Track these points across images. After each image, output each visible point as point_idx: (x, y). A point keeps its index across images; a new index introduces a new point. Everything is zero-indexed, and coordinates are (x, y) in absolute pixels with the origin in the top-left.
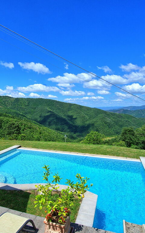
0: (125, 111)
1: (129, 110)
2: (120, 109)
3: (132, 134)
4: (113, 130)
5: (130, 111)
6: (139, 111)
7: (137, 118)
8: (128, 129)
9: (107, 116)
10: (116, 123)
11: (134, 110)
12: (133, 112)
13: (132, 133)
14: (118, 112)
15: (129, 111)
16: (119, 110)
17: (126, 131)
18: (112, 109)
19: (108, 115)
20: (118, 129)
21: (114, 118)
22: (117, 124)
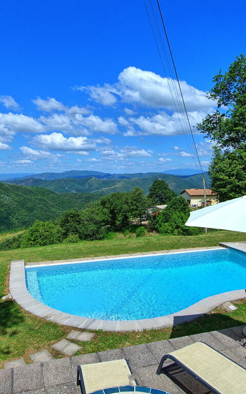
0: (36, 180)
1: (43, 179)
2: (26, 178)
3: (77, 221)
4: (16, 219)
5: (45, 181)
6: (60, 180)
7: (57, 193)
8: (71, 214)
9: (3, 192)
10: (22, 204)
11: (51, 179)
12: (49, 184)
13: (77, 219)
14: (24, 183)
15: (43, 181)
16: (26, 180)
17: (68, 216)
18: (12, 178)
19: (6, 189)
20: (26, 216)
21: (17, 195)
22: (22, 207)
